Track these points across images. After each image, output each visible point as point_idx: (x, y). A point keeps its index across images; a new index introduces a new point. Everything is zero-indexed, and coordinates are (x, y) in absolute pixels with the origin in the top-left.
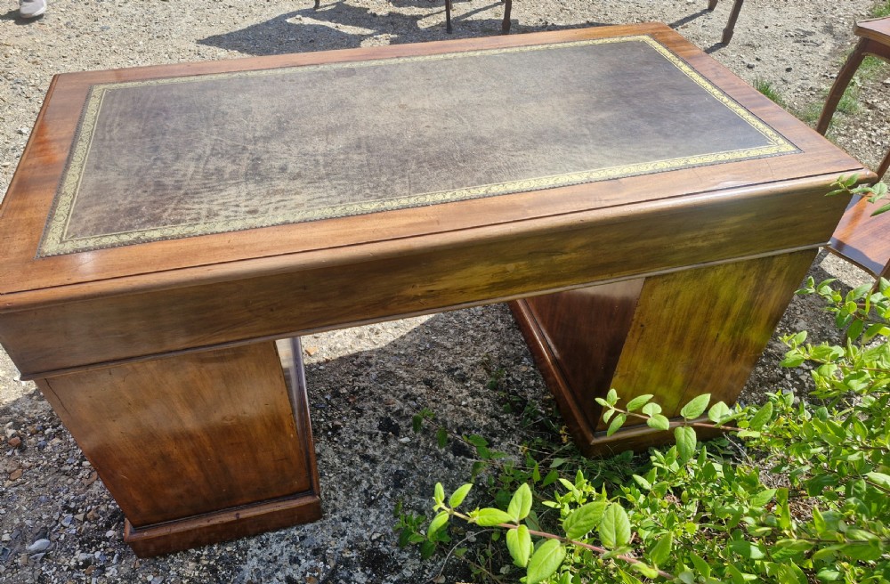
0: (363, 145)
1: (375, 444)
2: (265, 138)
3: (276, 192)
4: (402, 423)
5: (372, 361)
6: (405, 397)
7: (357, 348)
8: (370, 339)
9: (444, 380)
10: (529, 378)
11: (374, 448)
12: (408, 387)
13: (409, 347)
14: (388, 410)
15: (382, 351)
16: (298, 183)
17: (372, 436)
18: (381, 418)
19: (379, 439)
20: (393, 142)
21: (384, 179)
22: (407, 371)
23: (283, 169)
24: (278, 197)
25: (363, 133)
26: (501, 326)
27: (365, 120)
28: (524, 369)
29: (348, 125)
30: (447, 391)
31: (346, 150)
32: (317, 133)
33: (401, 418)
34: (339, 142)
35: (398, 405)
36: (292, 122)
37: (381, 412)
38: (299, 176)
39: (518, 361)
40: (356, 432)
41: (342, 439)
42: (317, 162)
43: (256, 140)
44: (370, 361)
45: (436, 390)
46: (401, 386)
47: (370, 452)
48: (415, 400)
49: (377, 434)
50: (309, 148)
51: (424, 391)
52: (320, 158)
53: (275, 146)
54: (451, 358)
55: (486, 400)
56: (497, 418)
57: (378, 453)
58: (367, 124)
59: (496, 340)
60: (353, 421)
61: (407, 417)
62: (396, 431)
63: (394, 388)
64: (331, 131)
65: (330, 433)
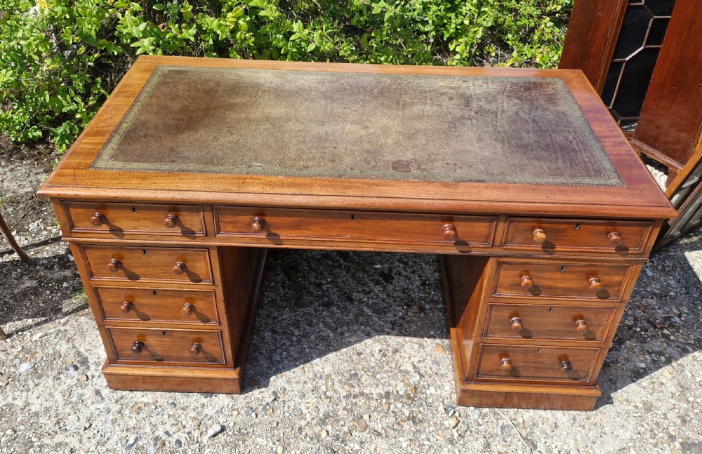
0: (401, 106)
1: (398, 269)
2: (464, 118)
3: (454, 88)
4: (377, 278)
5: (390, 325)
6: (370, 293)
7: (400, 339)
8: (388, 346)
9: (336, 299)
10: (272, 288)
11: (399, 267)
12: (365, 299)
13: (355, 331)
14: (385, 288)
15: (380, 332)
16: (443, 91)
17: (400, 274)
18: (391, 283)
19: (394, 271)
20: (382, 104)
21: (395, 86)
22: (363, 312)
23: (451, 99)
24: (452, 85)
25: (400, 113)
26: (267, 334)
27: (396, 122)
28: (272, 295)
29: (408, 120)
30: (337, 291)
31: (412, 104)
32: (429, 117)
33: (377, 280)
34: (416, 109)
35: (377, 289)
36: (447, 127)
37: (390, 287)
38: (442, 94)
39: (273, 302)
40: (409, 279)
41: (419, 276)
42: (431, 99)
43: (470, 118)
44: (391, 326)
45: (345, 293)
46: (371, 302)
47: (401, 265)
48: (364, 290)
49: (395, 274)
50: (435, 108)
51: (355, 294)
52: (428, 101)
53: (458, 113)
54: (324, 314)
55: (313, 280)
56: (311, 268)
57: (397, 264)
58: (395, 119)
59: (278, 321)
60: (410, 287)
61: (372, 281)
62: (382, 274)
63: (376, 301)
64: (419, 117)
65: (428, 282)
